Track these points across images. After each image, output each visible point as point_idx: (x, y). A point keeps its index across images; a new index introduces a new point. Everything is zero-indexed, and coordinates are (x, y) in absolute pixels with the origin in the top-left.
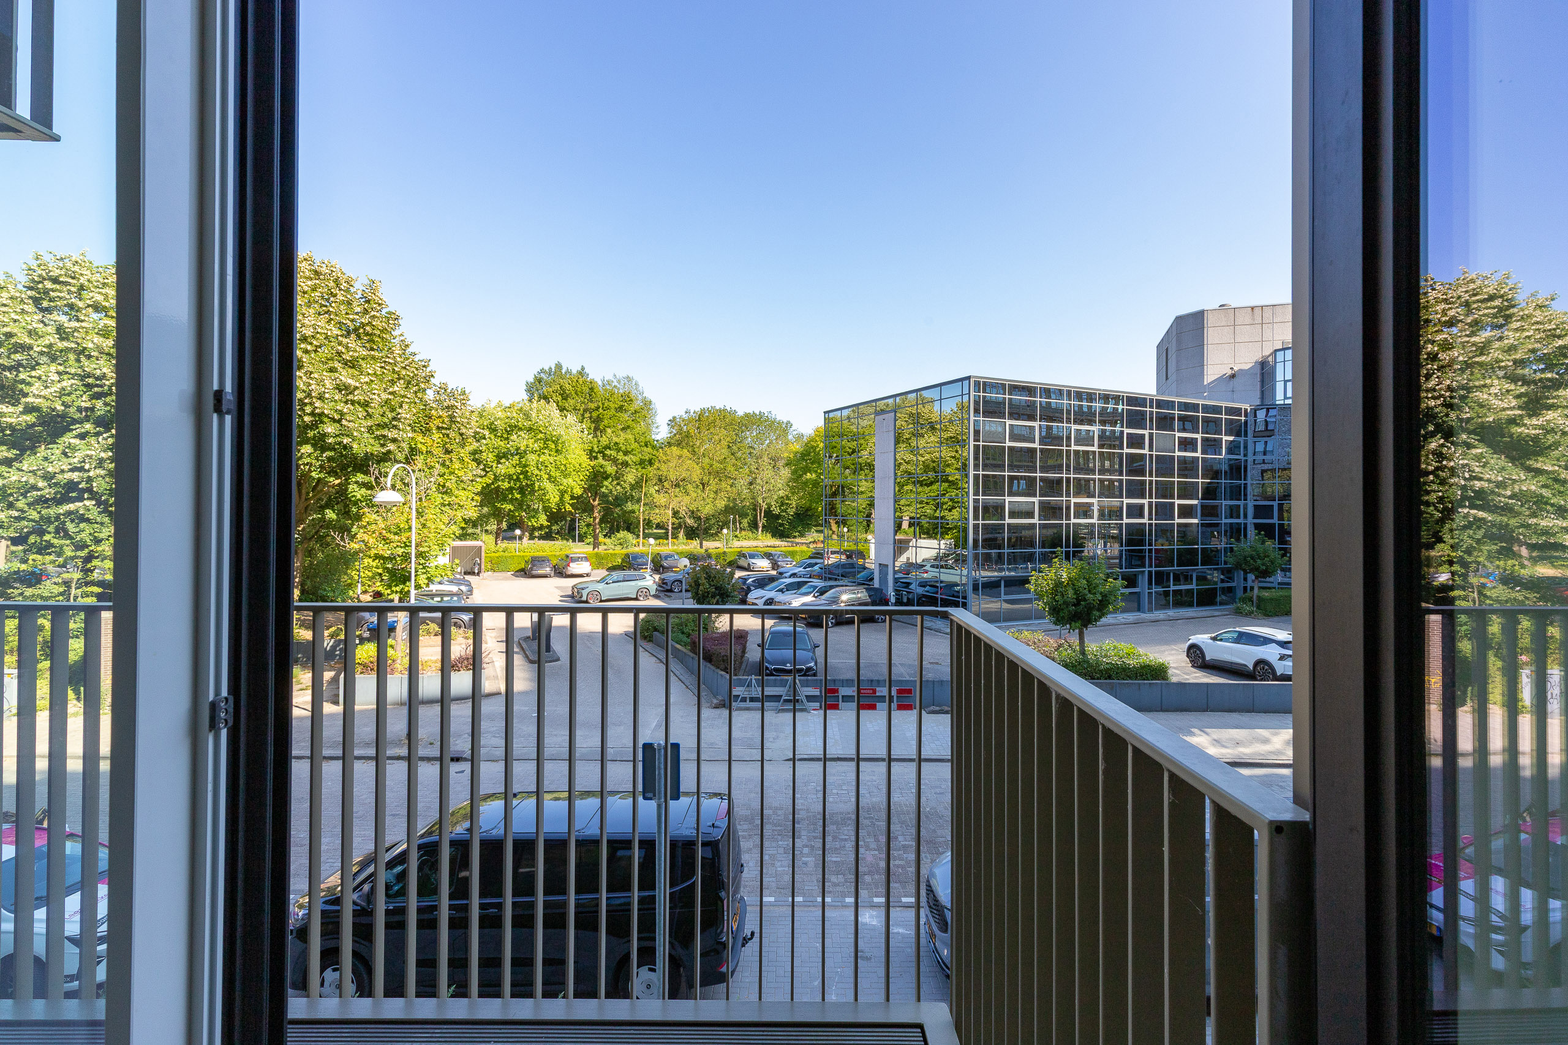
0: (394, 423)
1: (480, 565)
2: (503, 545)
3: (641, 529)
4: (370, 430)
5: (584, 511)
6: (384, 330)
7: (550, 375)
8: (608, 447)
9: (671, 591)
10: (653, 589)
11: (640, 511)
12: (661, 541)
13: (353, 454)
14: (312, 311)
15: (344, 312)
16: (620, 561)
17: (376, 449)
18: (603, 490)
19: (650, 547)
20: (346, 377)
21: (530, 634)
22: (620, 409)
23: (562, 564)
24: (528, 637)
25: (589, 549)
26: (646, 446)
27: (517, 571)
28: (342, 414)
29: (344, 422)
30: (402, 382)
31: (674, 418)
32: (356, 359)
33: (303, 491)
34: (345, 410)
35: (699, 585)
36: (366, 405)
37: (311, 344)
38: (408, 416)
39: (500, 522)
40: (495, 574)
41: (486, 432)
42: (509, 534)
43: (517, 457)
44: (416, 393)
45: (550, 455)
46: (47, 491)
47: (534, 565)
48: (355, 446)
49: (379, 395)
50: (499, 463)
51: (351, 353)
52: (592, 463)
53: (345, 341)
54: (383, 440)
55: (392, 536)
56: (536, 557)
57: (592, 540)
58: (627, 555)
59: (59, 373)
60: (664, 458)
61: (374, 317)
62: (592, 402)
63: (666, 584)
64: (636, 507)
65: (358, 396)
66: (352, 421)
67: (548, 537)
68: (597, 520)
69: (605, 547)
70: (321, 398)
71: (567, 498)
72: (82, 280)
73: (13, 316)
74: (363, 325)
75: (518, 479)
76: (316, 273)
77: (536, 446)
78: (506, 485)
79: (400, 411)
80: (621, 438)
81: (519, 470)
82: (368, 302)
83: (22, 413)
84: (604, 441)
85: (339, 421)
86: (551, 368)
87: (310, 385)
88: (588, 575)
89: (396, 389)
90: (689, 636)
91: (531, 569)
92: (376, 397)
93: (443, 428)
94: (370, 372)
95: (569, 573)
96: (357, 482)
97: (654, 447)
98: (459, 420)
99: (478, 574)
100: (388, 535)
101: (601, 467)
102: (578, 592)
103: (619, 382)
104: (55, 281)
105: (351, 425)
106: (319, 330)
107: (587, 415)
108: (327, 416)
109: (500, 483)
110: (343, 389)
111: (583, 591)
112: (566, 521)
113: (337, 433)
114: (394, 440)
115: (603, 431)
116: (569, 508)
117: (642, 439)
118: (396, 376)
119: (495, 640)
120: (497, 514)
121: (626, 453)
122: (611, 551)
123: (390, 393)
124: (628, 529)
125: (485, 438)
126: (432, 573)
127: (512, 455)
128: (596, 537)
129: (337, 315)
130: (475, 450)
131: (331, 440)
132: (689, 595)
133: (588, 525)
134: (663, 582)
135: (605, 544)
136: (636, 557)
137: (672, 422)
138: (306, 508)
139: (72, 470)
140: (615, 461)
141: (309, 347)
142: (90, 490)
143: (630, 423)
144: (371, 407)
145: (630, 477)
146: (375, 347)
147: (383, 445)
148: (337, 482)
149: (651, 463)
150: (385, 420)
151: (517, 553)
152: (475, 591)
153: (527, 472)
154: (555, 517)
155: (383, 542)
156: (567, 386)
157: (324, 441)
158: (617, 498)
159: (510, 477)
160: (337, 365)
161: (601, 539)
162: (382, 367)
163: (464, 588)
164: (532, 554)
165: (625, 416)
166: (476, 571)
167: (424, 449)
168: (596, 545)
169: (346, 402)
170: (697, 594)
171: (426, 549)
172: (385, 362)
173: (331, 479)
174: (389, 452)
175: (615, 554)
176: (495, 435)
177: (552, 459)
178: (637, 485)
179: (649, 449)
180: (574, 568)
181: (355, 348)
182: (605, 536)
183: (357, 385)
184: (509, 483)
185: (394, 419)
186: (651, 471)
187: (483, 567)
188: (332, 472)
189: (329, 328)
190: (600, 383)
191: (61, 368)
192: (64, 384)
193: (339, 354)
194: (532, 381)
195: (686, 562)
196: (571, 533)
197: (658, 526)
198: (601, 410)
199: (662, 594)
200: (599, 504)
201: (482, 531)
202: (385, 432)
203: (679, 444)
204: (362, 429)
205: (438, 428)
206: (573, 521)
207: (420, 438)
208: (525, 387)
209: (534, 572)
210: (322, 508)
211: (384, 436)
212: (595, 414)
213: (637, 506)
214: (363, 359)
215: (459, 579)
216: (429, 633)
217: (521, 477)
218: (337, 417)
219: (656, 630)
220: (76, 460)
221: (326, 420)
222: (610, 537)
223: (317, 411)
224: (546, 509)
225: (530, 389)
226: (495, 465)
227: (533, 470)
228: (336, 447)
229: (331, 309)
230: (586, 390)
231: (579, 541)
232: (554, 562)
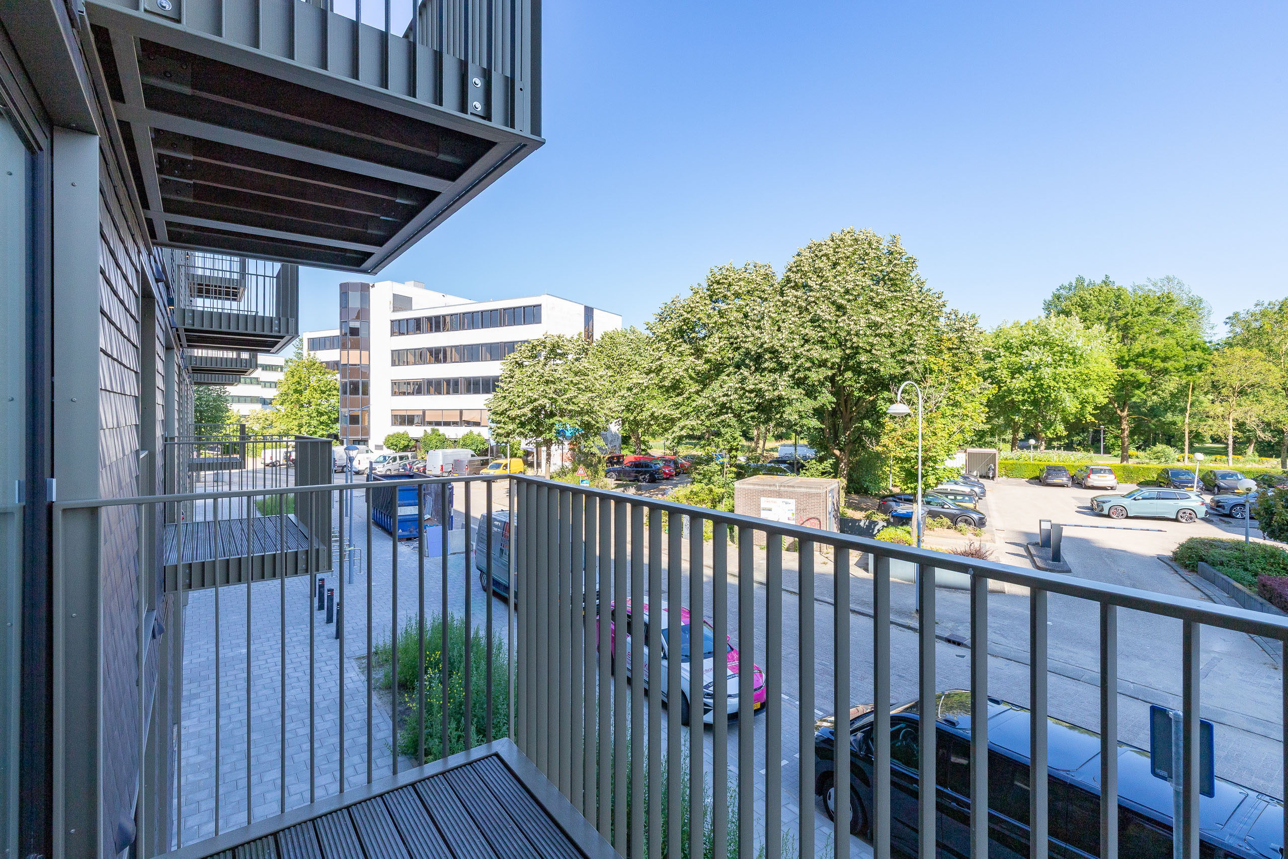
0: (911, 349)
1: (994, 470)
2: (1018, 452)
3: (1187, 443)
4: (893, 356)
5: (1111, 422)
6: (904, 273)
7: (1070, 289)
8: (1142, 355)
9: (1230, 516)
10: (1202, 511)
11: (1185, 423)
12: (1218, 457)
13: (881, 376)
14: (853, 269)
15: (875, 266)
16: (1155, 476)
17: (898, 371)
18: (1133, 400)
19: (1200, 463)
20: (876, 316)
21: (1039, 541)
22: (1156, 312)
23: (1080, 476)
24: (1037, 544)
25: (1117, 461)
26: (1194, 349)
27: (1032, 479)
28: (872, 345)
29: (874, 351)
30: (918, 314)
31: (1236, 315)
32: (883, 301)
33: (849, 406)
34: (875, 342)
35: (1273, 514)
36: (891, 335)
37: (852, 294)
38: (922, 342)
39: (1015, 431)
40: (1010, 479)
41: (1002, 351)
42: (1024, 443)
43: (1030, 372)
44: (929, 321)
45: (1067, 367)
46: (714, 408)
47: (1049, 474)
48: (882, 369)
49: (900, 327)
50: (1013, 378)
51: (880, 297)
52: (1120, 371)
53: (875, 288)
54: (902, 364)
55: (907, 442)
56: (1052, 467)
57: (1120, 452)
58: (1166, 471)
59: (720, 338)
60: (1222, 361)
61: (895, 265)
62: (1119, 309)
63: (1222, 507)
64: (1178, 419)
65: (884, 330)
66: (879, 350)
67: (1069, 447)
68: (1127, 432)
69: (1137, 460)
70: (857, 335)
71: (1089, 408)
72: (730, 279)
73: (701, 308)
74: (888, 273)
75: (1033, 392)
76: (856, 240)
77: (1050, 360)
78: (1020, 398)
79: (916, 338)
80: (1159, 344)
81: (1033, 383)
82: (892, 254)
83: (704, 364)
84: (1137, 348)
85: (870, 351)
86: (1071, 283)
87: (849, 325)
88: (1112, 488)
89: (914, 320)
90: (1255, 575)
91: (1046, 477)
92: (897, 329)
93: (952, 349)
94: (894, 309)
95: (1090, 484)
96: (883, 398)
97: (1204, 350)
98: (967, 339)
99: (993, 478)
100: (904, 441)
101: (1131, 375)
102: (1098, 505)
103: (1155, 285)
104: (718, 283)
105: (878, 353)
106: (858, 283)
107: (1113, 324)
108: (861, 348)
109: (1014, 396)
110: (874, 325)
111: (1104, 505)
112: (1088, 432)
113: (869, 360)
114: (911, 363)
115: (1134, 339)
116: (1089, 418)
117: (1188, 342)
118: (914, 310)
119: (1003, 541)
120: (1011, 424)
121: (1165, 359)
122: (1145, 466)
123: (909, 325)
124: (1168, 443)
125: (1000, 357)
126: (941, 475)
127: (1027, 370)
128: (1124, 449)
129: (870, 269)
130: (990, 368)
131: (864, 367)
132: (1256, 523)
133: (1116, 437)
134: (1218, 505)
135: (1137, 457)
136: (1177, 473)
137: (1233, 319)
138: (851, 419)
139: (724, 396)
140: (1149, 369)
141: (851, 297)
142: (731, 408)
143: (1170, 326)
144: (894, 337)
145: (1171, 385)
146: (898, 289)
147: (902, 368)
148: (871, 398)
149: (1200, 368)
150: (905, 347)
151: (1032, 462)
152: (987, 493)
153: (1042, 385)
154: (1075, 426)
155: (900, 447)
156: (1088, 296)
157: (860, 367)
158: (1152, 409)
159: (1025, 391)
160: (870, 308)
161: (1132, 451)
162: (903, 305)
163: (977, 489)
164: (1047, 463)
165: (1161, 320)
166: (991, 476)
167: (936, 368)
168: (1125, 457)
169: (876, 335)
170: (1269, 525)
171: (934, 454)
172: (905, 300)
173: (867, 397)
174: (908, 373)
175: (1149, 469)
176: (1011, 353)
177: (1070, 371)
178: (1182, 392)
179: (1199, 353)
180: (1094, 480)
181: (883, 291)
182: (1138, 448)
183: (883, 321)
184: (1023, 395)
185: (911, 345)
186: (1201, 378)
187: (997, 472)
188: (867, 392)
189: (863, 280)
190: (1130, 289)
191: (720, 335)
192: (721, 344)
193: (872, 299)
194: (1051, 299)
195: (1252, 484)
196: (1095, 443)
197: (1215, 440)
198: (1129, 317)
199: (1215, 519)
200: (1128, 415)
201: (999, 440)
202: (904, 357)
203: (1245, 344)
204: (887, 356)
205: (950, 349)
206: (1097, 432)
207: (932, 359)
208: (1043, 306)
209: (1049, 481)
210: (861, 419)
211: (904, 360)
212: (1121, 322)
213: (1180, 418)
214: (889, 300)
215: (974, 482)
216: (942, 525)
217: (1036, 389)
218: (868, 348)
219: (1202, 560)
220: (725, 389)
221: (861, 351)
222: (1144, 450)
223: (855, 345)
224: (1065, 421)
225: (1048, 307)
226: (1009, 380)
227: (1046, 382)
228: (869, 371)
229: (866, 266)
230: (1111, 296)
231: (1105, 453)
232: (1072, 473)
